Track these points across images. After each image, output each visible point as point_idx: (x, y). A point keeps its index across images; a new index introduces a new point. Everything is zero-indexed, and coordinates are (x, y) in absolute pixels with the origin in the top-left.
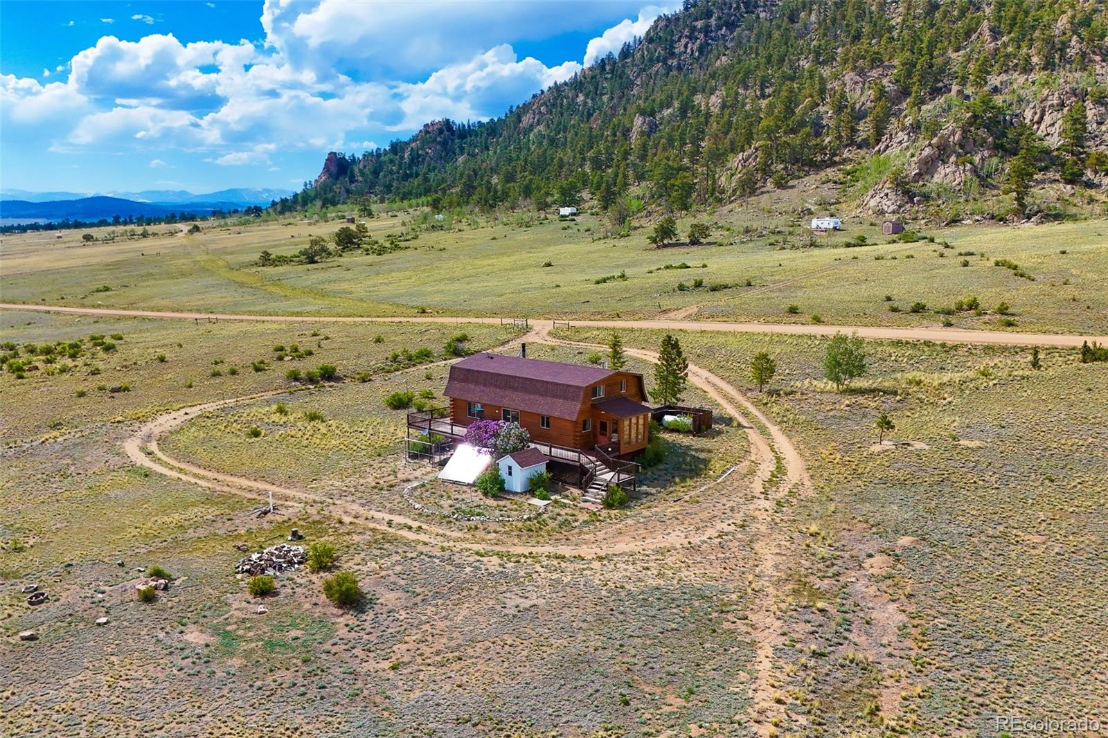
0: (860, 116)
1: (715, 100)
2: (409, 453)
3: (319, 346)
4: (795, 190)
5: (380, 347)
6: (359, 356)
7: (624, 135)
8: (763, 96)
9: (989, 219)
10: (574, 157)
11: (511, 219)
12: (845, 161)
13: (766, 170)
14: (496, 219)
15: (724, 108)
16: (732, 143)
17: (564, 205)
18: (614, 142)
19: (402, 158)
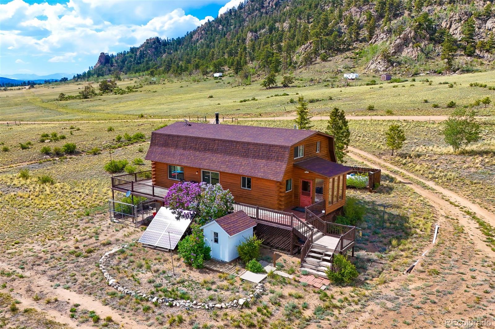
0: (360, 28)
1: (286, 25)
2: (115, 213)
3: (72, 134)
4: (332, 62)
5: (112, 133)
6: (96, 139)
7: (242, 41)
8: (309, 23)
9: (434, 73)
10: (219, 52)
11: (190, 79)
12: (355, 48)
13: (316, 53)
14: (182, 79)
15: (290, 28)
16: (298, 41)
17: (216, 72)
18: (238, 44)
19: (136, 55)
